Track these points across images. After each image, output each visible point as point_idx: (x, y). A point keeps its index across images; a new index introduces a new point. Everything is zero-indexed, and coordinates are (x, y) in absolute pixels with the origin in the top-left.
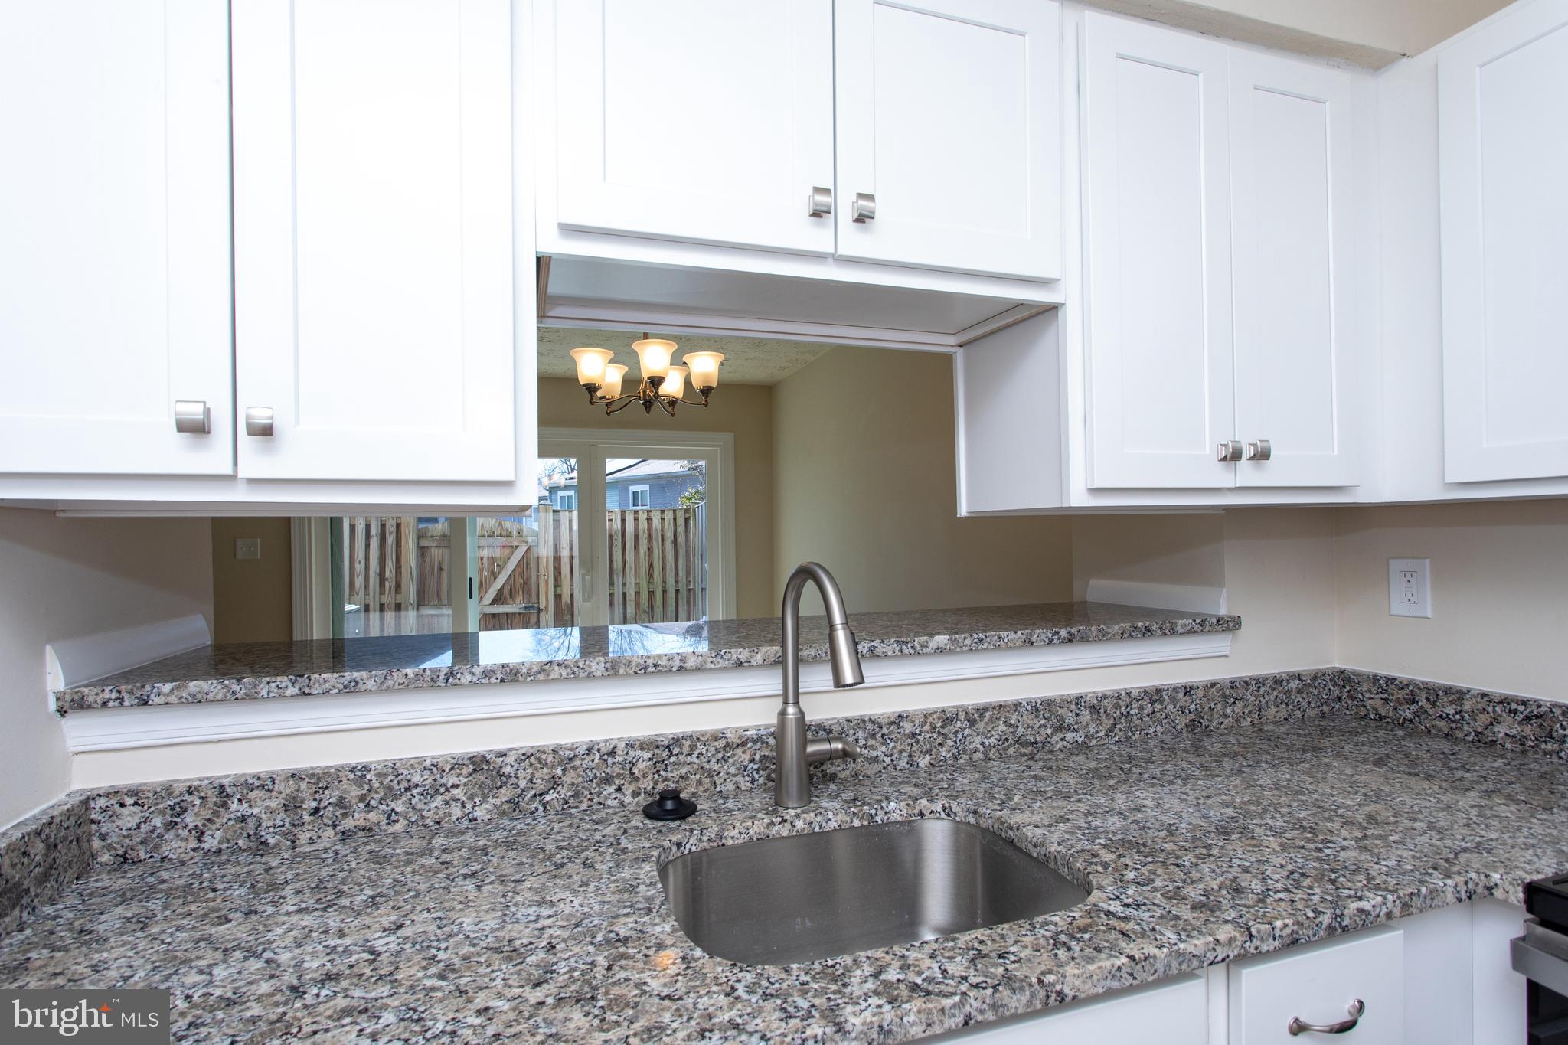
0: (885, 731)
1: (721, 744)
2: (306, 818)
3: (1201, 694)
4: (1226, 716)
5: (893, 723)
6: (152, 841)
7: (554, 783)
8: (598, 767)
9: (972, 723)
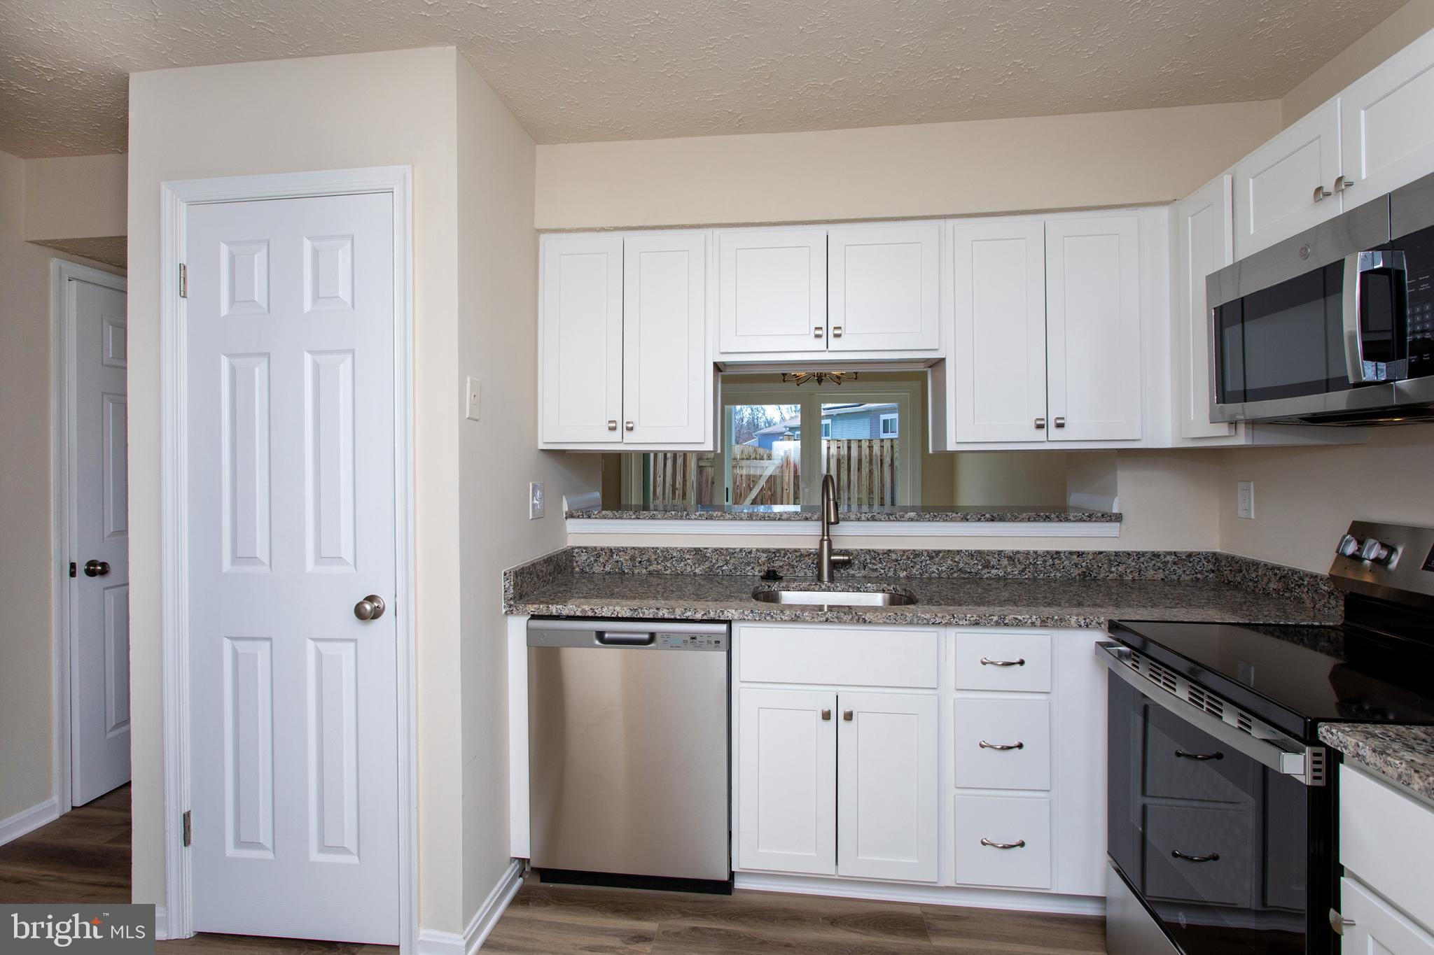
0: (881, 556)
1: (798, 554)
2: (637, 564)
3: (1091, 557)
4: (1111, 572)
5: (886, 553)
6: (590, 566)
7: (727, 562)
8: (744, 558)
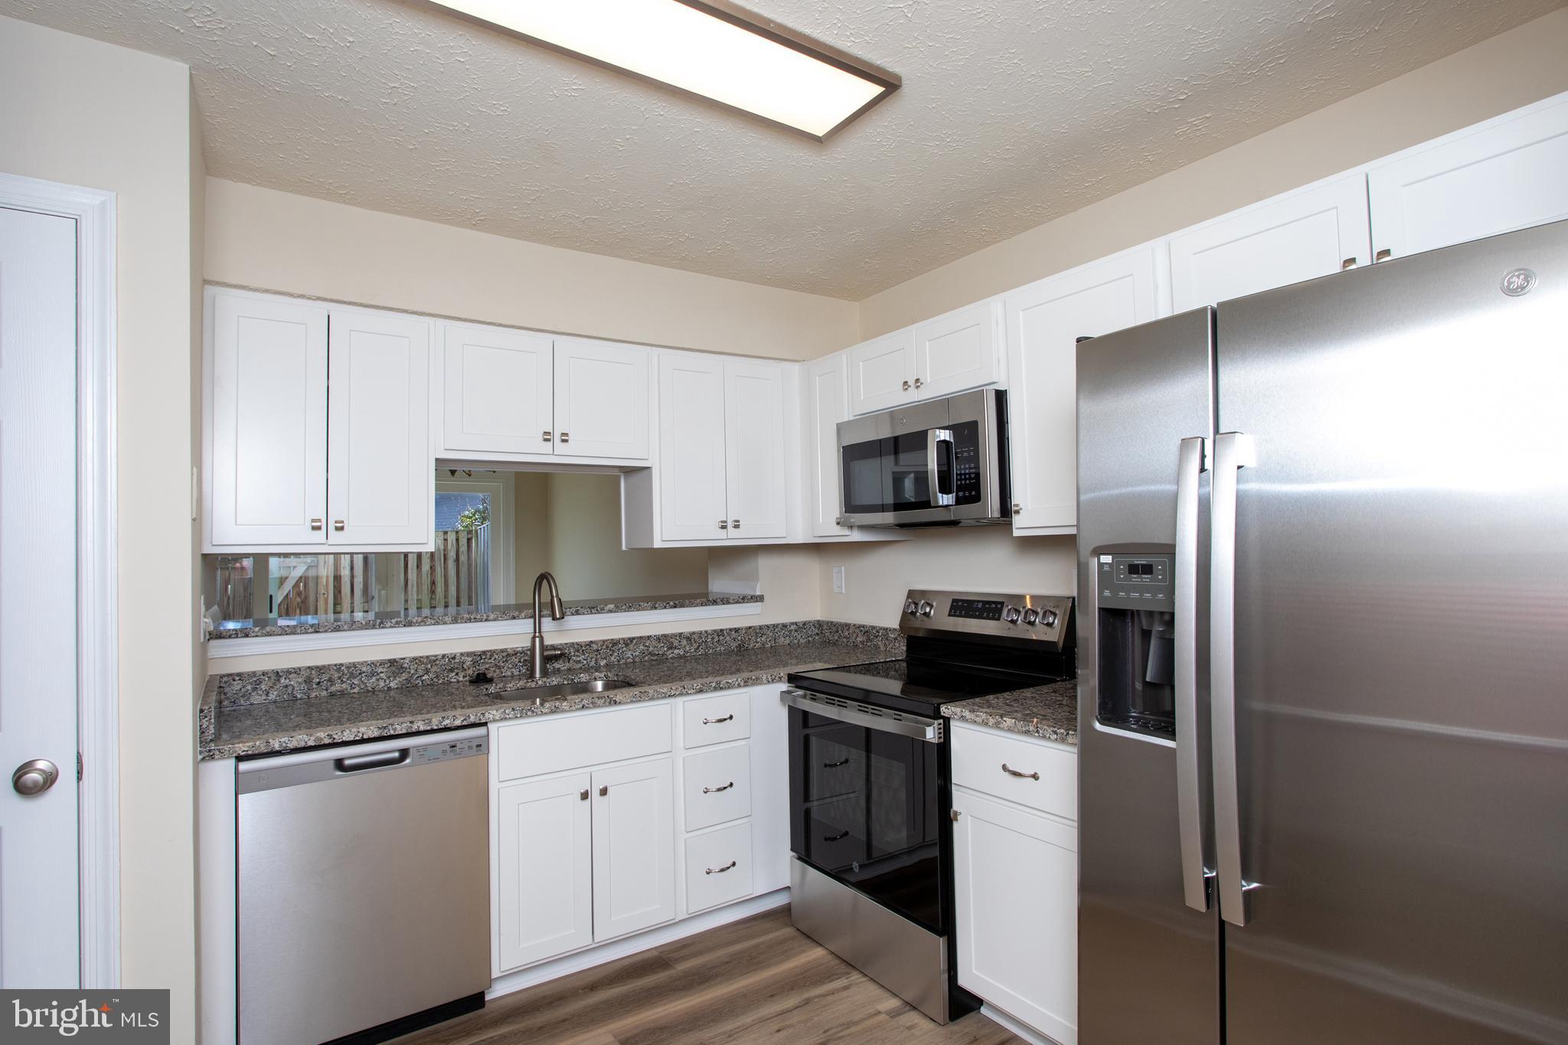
1: (504, 654)
2: (314, 686)
3: (744, 632)
4: (758, 642)
5: (588, 645)
6: (246, 696)
7: (427, 671)
8: (447, 664)
9: (627, 645)
